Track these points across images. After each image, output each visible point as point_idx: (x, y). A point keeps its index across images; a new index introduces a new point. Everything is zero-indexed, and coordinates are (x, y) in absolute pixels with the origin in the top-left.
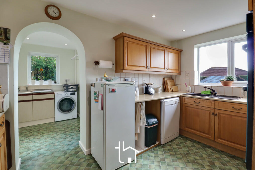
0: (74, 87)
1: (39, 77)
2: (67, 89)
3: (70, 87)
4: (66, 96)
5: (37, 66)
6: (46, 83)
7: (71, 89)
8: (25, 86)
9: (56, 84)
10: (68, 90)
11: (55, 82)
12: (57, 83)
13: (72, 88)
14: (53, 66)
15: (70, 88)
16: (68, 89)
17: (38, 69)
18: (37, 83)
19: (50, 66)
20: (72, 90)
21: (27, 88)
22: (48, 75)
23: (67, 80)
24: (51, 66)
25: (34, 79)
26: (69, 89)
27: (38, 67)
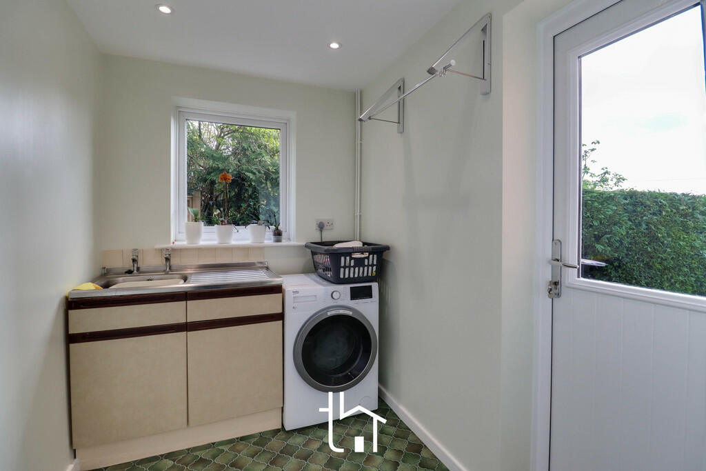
0: (368, 258)
1: (216, 212)
2: (337, 267)
3: (351, 259)
4: (331, 303)
5: (209, 173)
6: (243, 236)
7: (354, 267)
8: (161, 250)
9: (279, 241)
10: (342, 276)
11: (278, 234)
12: (284, 234)
13: (360, 263)
14: (259, 172)
15: (352, 264)
16: (342, 270)
17: (213, 183)
18: (210, 236)
19: (252, 172)
20: (357, 272)
21: (167, 259)
22: (244, 205)
23: (326, 224)
24: (254, 174)
25: (196, 220)
26: (347, 270)
27: (213, 177)
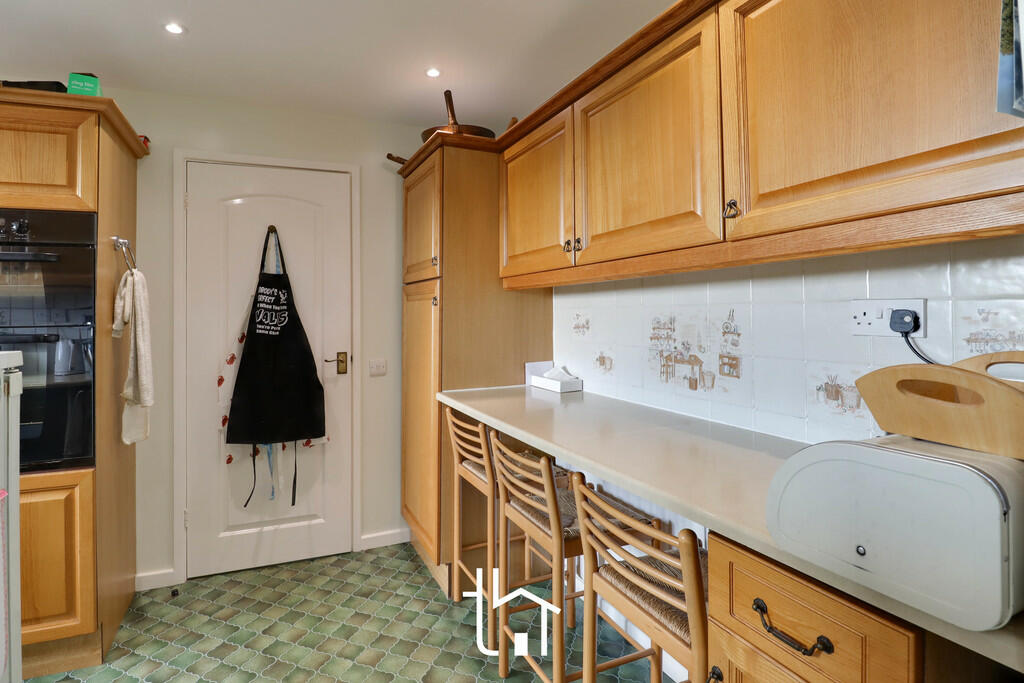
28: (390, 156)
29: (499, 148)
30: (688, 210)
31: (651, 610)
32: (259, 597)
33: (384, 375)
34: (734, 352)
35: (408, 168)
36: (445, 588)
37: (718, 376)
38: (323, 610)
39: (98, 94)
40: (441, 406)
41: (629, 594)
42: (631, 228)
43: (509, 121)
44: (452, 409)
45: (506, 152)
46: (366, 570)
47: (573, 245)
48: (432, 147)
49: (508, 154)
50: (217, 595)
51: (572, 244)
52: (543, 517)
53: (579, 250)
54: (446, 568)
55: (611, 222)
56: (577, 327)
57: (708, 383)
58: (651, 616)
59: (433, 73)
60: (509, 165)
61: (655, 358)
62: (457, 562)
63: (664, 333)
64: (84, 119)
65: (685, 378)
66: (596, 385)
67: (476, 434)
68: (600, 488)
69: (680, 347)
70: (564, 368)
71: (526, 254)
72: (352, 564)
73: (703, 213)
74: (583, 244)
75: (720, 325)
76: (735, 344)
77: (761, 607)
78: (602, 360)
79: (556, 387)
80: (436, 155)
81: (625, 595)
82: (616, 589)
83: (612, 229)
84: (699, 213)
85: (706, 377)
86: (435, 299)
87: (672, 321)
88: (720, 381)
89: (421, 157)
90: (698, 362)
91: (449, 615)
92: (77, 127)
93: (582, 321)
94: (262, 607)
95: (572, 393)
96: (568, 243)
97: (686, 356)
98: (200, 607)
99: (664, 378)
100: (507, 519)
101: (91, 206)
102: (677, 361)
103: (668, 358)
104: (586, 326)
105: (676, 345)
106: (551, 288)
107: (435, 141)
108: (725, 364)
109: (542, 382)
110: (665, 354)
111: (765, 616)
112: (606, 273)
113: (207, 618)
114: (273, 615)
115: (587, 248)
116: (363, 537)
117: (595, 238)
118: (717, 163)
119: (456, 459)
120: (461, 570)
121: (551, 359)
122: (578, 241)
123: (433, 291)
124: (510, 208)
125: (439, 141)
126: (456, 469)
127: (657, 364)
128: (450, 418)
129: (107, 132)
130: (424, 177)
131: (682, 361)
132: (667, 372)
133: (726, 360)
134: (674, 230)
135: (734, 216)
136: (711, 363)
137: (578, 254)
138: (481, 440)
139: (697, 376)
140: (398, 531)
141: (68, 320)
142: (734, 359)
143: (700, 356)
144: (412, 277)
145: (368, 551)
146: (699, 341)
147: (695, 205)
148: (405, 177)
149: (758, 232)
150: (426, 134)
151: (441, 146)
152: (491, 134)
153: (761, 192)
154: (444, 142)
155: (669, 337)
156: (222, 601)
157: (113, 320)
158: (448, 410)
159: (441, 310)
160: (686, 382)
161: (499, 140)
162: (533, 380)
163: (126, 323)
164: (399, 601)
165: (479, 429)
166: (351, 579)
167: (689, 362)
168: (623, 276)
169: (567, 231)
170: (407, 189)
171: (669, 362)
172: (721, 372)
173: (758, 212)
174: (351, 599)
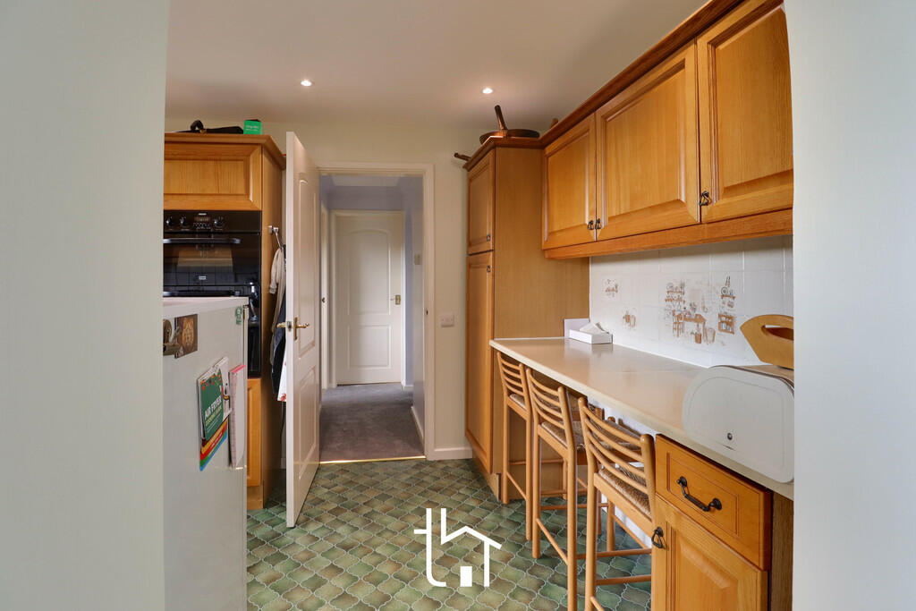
28: (456, 155)
29: (543, 145)
30: (676, 198)
31: (630, 498)
32: (361, 482)
33: (452, 326)
34: (730, 313)
35: (471, 163)
36: (496, 493)
37: (717, 332)
38: (406, 496)
39: (261, 133)
40: (494, 350)
41: (618, 487)
42: (636, 211)
43: (551, 122)
44: (502, 353)
45: (547, 148)
46: (437, 474)
47: (594, 225)
48: (488, 148)
49: (548, 150)
50: (333, 477)
51: (595, 223)
52: (561, 432)
53: (599, 228)
54: (497, 477)
55: (622, 207)
56: (608, 290)
57: (710, 338)
58: (630, 502)
59: (488, 91)
60: (550, 159)
61: (668, 316)
62: (505, 473)
63: (675, 295)
64: (253, 150)
65: (692, 333)
66: (623, 339)
67: (518, 372)
68: (621, 421)
69: (688, 308)
70: (598, 325)
71: (562, 231)
72: (427, 469)
73: (686, 199)
74: (603, 224)
75: (719, 290)
76: (730, 305)
77: (683, 482)
78: (627, 318)
79: (588, 339)
80: (491, 154)
81: (615, 489)
82: (609, 484)
83: (622, 212)
84: (683, 200)
85: (708, 333)
86: (489, 267)
87: (682, 286)
88: (720, 336)
89: (480, 155)
90: (703, 321)
91: (498, 512)
92: (248, 156)
93: (612, 285)
94: (362, 488)
95: (603, 345)
96: (591, 223)
97: (693, 314)
98: (323, 483)
99: (676, 332)
100: (539, 436)
101: (259, 207)
102: (685, 319)
103: (679, 317)
104: (615, 289)
105: (685, 305)
106: (588, 258)
107: (490, 145)
108: (722, 322)
109: (579, 335)
110: (677, 313)
111: (686, 489)
112: (619, 247)
113: (326, 490)
114: (371, 495)
115: (606, 227)
116: (437, 450)
117: (611, 219)
118: (695, 161)
119: (505, 393)
120: (509, 480)
121: (588, 317)
122: (598, 221)
123: (488, 261)
124: (550, 192)
125: (492, 143)
126: (505, 400)
127: (671, 321)
128: (500, 361)
129: (267, 157)
130: (482, 170)
131: (690, 320)
132: (678, 328)
133: (724, 319)
134: (666, 214)
135: (707, 204)
136: (712, 322)
137: (599, 231)
138: (521, 377)
139: (702, 332)
140: (462, 448)
141: (236, 280)
142: (731, 318)
143: (703, 315)
144: (473, 250)
145: (439, 461)
146: (703, 303)
147: (680, 195)
148: (469, 170)
149: (724, 216)
150: (483, 138)
151: (494, 147)
152: (536, 134)
153: (726, 186)
154: (496, 144)
155: (679, 299)
156: (336, 481)
157: (270, 282)
158: (498, 354)
159: (494, 276)
160: (693, 336)
161: (542, 139)
162: (571, 334)
163: (277, 284)
164: (461, 497)
165: (520, 368)
166: (426, 479)
167: (695, 320)
168: (631, 250)
169: (591, 213)
170: (470, 180)
171: (680, 319)
172: (720, 329)
173: (724, 201)
174: (425, 491)
